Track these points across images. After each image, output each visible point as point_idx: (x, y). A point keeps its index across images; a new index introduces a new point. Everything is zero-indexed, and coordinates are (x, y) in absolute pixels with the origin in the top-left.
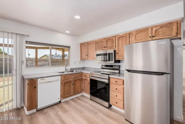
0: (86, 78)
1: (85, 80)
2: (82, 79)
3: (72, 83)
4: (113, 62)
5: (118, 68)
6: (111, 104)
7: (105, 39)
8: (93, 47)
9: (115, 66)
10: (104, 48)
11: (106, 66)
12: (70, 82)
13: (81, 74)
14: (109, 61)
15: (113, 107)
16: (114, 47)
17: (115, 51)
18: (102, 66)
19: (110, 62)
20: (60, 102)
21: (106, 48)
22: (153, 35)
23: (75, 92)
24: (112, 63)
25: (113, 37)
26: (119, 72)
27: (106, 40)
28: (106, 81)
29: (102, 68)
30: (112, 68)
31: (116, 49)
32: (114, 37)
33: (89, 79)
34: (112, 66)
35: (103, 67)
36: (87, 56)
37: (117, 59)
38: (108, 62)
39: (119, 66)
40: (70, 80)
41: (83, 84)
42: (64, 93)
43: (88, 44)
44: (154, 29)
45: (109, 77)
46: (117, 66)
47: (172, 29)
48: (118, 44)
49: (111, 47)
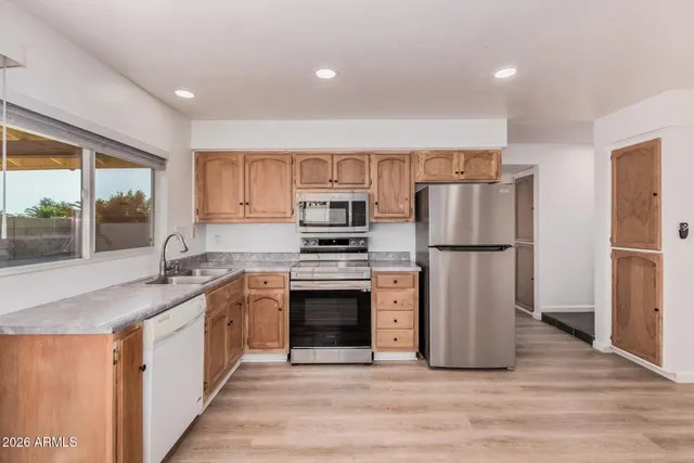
0: (263, 292)
1: (261, 298)
2: (243, 299)
3: (227, 320)
6: (374, 350)
7: (332, 155)
10: (329, 185)
11: (322, 242)
12: (223, 315)
16: (366, 185)
21: (336, 185)
22: (462, 170)
25: (362, 154)
26: (368, 258)
27: (336, 160)
29: (304, 251)
31: (373, 191)
32: (366, 157)
33: (281, 293)
36: (242, 208)
40: (222, 307)
48: (379, 177)
49: (357, 185)
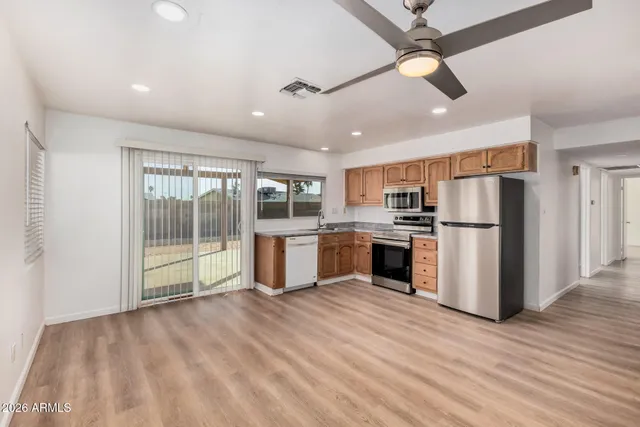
0: (362, 243)
1: (361, 246)
2: (353, 245)
3: (336, 251)
4: (419, 209)
5: (429, 222)
6: (414, 287)
7: (403, 163)
8: (376, 178)
9: (424, 218)
10: (401, 182)
11: (405, 218)
12: (333, 248)
13: (352, 234)
14: (411, 208)
15: (419, 292)
16: (422, 181)
17: (423, 189)
18: (397, 218)
19: (413, 210)
20: (315, 284)
21: (404, 182)
22: (489, 164)
23: (341, 270)
24: (417, 211)
25: (419, 161)
26: (432, 231)
27: (405, 166)
28: (406, 245)
29: (396, 224)
30: (418, 222)
31: (426, 185)
32: (422, 162)
33: (369, 244)
34: (417, 218)
35: (399, 220)
36: (361, 197)
37: (426, 205)
38: (410, 210)
39: (433, 217)
40: (333, 244)
41: (356, 256)
42: (323, 269)
43: (365, 171)
44: (490, 155)
45: (411, 238)
46: (429, 217)
47: (515, 157)
49: (416, 181)
